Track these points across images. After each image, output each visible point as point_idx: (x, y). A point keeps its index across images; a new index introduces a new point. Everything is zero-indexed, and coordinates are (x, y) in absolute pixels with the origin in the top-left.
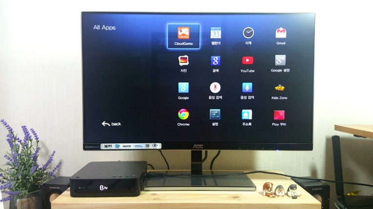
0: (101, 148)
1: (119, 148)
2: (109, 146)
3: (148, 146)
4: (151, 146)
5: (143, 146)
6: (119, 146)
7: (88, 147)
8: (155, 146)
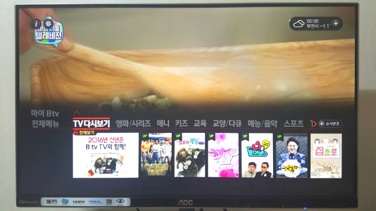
0: (42, 205)
1: (68, 204)
3: (110, 202)
4: (115, 202)
5: (102, 201)
6: (67, 202)
7: (23, 202)
8: (120, 202)
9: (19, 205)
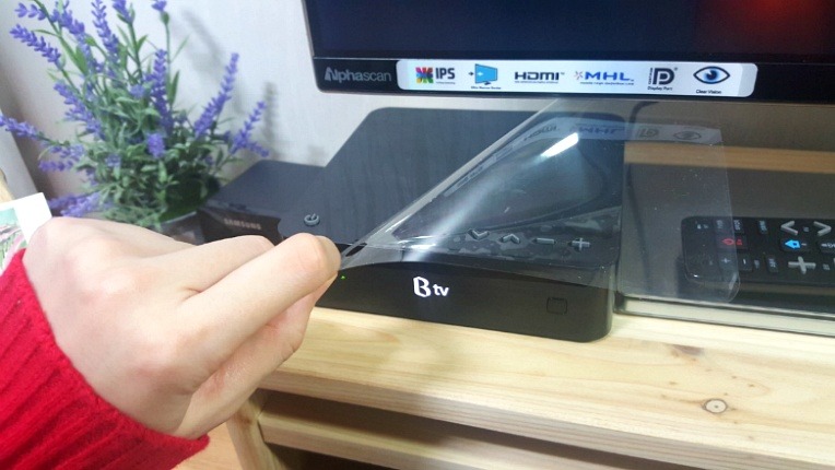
0: (402, 84)
1: (493, 86)
2: (441, 72)
3: (668, 76)
4: (687, 78)
5: (636, 76)
6: (492, 75)
7: (337, 76)
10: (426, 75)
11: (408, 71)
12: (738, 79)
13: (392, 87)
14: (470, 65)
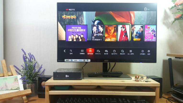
2: (68, 60)
4: (86, 60)
5: (82, 60)
6: (72, 60)
7: (59, 61)
8: (88, 60)
9: (58, 61)
10: (67, 60)
11: (65, 60)
12: (89, 60)
13: (64, 61)
14: (70, 60)
